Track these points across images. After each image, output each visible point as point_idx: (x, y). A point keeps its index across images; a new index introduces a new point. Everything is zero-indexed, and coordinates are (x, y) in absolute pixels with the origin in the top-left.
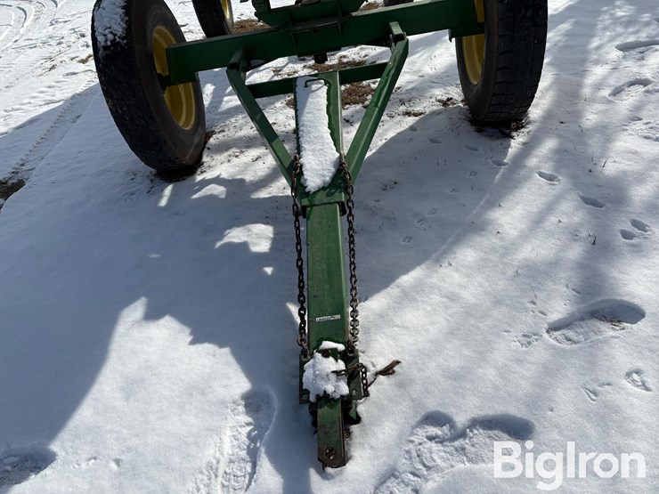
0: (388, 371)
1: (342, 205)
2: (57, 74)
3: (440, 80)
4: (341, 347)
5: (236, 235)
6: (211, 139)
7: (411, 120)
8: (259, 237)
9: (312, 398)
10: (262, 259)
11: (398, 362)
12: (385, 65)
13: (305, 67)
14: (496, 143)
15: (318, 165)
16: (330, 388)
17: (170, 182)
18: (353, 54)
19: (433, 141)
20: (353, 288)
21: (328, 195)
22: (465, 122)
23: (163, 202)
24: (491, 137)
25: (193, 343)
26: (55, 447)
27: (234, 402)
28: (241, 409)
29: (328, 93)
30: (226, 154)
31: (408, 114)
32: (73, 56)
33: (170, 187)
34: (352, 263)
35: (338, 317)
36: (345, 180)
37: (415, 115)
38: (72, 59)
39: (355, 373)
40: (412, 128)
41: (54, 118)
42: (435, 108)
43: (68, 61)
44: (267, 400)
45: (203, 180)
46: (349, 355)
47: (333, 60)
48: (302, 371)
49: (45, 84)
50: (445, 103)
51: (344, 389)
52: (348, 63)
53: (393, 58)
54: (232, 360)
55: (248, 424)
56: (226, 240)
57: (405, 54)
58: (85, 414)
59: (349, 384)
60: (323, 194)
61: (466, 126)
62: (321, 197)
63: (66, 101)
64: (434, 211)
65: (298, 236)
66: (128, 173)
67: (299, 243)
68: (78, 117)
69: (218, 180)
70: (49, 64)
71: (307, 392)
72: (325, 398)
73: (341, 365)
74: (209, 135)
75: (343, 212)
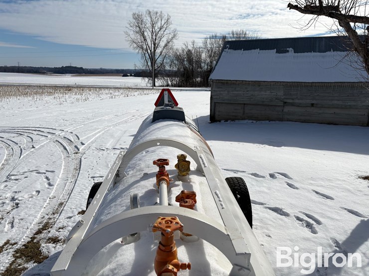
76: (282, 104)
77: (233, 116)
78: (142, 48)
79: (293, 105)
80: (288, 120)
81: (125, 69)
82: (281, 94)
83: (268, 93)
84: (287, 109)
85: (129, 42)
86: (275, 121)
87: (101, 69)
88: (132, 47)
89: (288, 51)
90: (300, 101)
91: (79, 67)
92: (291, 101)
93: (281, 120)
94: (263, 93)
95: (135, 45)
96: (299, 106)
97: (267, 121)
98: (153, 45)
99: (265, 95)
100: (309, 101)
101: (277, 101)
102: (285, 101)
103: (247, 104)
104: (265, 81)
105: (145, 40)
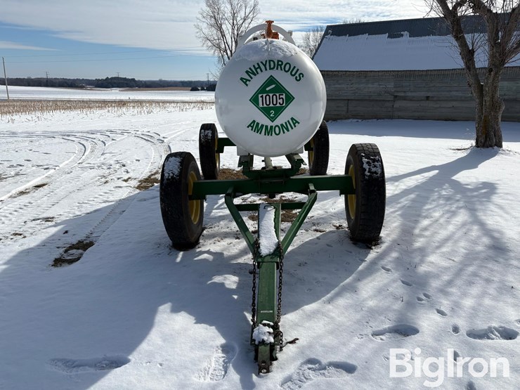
0: (293, 342)
1: (277, 263)
2: (110, 186)
3: (336, 215)
4: (272, 324)
5: (217, 279)
6: (205, 232)
7: (319, 234)
8: (231, 281)
9: (257, 343)
10: (232, 291)
11: (298, 339)
12: (304, 203)
13: (260, 199)
14: (362, 251)
15: (268, 244)
16: (265, 338)
17: (181, 251)
18: (289, 196)
19: (328, 245)
20: (279, 304)
21: (271, 258)
22: (347, 239)
23: (179, 260)
24: (361, 247)
25: (195, 323)
26: (130, 357)
27: (217, 347)
28: (220, 351)
29: (275, 213)
30: (213, 240)
31: (316, 230)
32: (119, 177)
33: (181, 253)
34: (280, 293)
35: (271, 311)
36: (280, 253)
37: (321, 232)
38: (118, 179)
39: (277, 334)
40: (318, 238)
41: (109, 210)
42: (331, 229)
43: (116, 180)
44: (233, 349)
45: (200, 251)
46: (275, 327)
47: (278, 197)
48: (253, 331)
49: (102, 191)
50: (338, 228)
51: (272, 340)
52: (285, 200)
53: (309, 200)
54: (216, 331)
55: (223, 357)
56: (213, 281)
57: (315, 199)
58: (144, 346)
59: (274, 338)
60: (269, 257)
61: (348, 241)
62: (268, 259)
63: (117, 201)
64: (325, 278)
65: (254, 283)
66: (156, 244)
67: (254, 287)
68: (124, 211)
69: (208, 252)
70: (103, 180)
71: (254, 340)
72: (263, 342)
73: (271, 330)
74: (203, 229)
75: (278, 268)
76: (391, 98)
77: (335, 115)
78: (219, 48)
79: (404, 98)
80: (399, 118)
81: (193, 80)
82: (391, 86)
83: (376, 85)
84: (398, 104)
85: (200, 40)
86: (383, 119)
87: (161, 81)
88: (205, 45)
89: (402, 35)
90: (414, 94)
91: (130, 78)
92: (402, 94)
93: (391, 118)
94: (370, 86)
95: (210, 44)
96: (411, 100)
97: (375, 120)
98: (234, 43)
99: (372, 88)
100: (424, 94)
101: (386, 94)
102: (396, 94)
103: (352, 100)
104: (371, 71)
105: (223, 36)
